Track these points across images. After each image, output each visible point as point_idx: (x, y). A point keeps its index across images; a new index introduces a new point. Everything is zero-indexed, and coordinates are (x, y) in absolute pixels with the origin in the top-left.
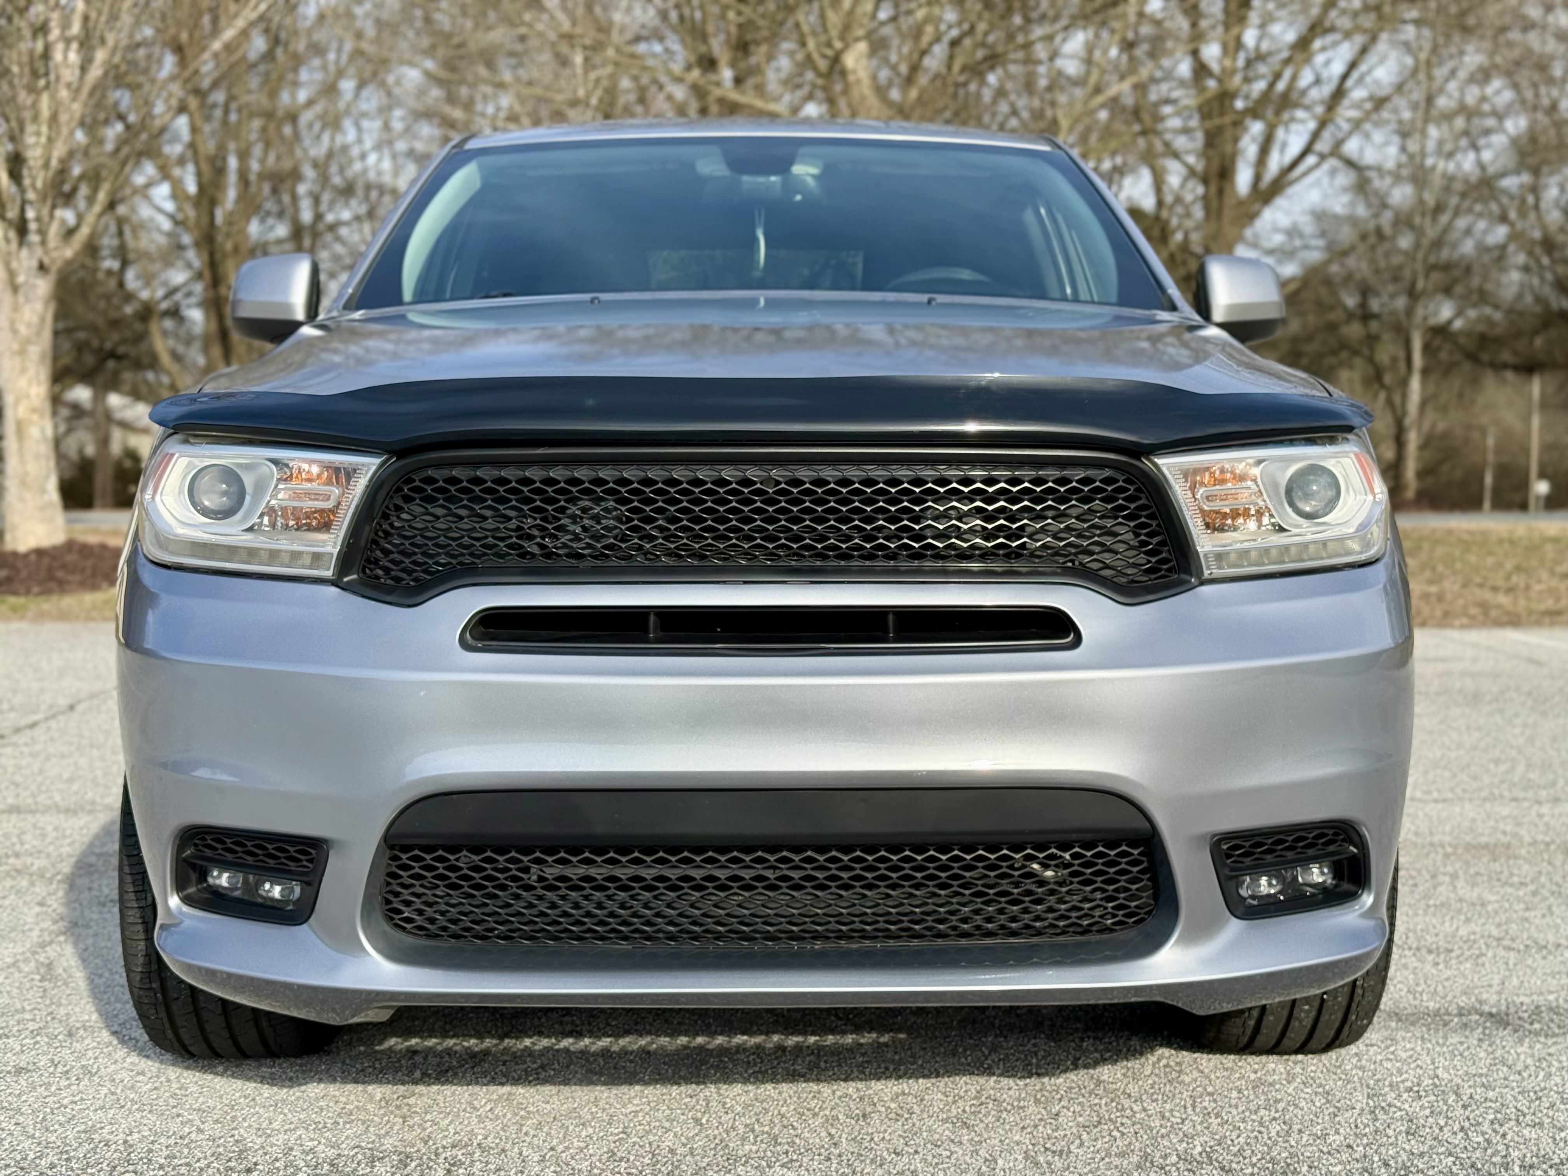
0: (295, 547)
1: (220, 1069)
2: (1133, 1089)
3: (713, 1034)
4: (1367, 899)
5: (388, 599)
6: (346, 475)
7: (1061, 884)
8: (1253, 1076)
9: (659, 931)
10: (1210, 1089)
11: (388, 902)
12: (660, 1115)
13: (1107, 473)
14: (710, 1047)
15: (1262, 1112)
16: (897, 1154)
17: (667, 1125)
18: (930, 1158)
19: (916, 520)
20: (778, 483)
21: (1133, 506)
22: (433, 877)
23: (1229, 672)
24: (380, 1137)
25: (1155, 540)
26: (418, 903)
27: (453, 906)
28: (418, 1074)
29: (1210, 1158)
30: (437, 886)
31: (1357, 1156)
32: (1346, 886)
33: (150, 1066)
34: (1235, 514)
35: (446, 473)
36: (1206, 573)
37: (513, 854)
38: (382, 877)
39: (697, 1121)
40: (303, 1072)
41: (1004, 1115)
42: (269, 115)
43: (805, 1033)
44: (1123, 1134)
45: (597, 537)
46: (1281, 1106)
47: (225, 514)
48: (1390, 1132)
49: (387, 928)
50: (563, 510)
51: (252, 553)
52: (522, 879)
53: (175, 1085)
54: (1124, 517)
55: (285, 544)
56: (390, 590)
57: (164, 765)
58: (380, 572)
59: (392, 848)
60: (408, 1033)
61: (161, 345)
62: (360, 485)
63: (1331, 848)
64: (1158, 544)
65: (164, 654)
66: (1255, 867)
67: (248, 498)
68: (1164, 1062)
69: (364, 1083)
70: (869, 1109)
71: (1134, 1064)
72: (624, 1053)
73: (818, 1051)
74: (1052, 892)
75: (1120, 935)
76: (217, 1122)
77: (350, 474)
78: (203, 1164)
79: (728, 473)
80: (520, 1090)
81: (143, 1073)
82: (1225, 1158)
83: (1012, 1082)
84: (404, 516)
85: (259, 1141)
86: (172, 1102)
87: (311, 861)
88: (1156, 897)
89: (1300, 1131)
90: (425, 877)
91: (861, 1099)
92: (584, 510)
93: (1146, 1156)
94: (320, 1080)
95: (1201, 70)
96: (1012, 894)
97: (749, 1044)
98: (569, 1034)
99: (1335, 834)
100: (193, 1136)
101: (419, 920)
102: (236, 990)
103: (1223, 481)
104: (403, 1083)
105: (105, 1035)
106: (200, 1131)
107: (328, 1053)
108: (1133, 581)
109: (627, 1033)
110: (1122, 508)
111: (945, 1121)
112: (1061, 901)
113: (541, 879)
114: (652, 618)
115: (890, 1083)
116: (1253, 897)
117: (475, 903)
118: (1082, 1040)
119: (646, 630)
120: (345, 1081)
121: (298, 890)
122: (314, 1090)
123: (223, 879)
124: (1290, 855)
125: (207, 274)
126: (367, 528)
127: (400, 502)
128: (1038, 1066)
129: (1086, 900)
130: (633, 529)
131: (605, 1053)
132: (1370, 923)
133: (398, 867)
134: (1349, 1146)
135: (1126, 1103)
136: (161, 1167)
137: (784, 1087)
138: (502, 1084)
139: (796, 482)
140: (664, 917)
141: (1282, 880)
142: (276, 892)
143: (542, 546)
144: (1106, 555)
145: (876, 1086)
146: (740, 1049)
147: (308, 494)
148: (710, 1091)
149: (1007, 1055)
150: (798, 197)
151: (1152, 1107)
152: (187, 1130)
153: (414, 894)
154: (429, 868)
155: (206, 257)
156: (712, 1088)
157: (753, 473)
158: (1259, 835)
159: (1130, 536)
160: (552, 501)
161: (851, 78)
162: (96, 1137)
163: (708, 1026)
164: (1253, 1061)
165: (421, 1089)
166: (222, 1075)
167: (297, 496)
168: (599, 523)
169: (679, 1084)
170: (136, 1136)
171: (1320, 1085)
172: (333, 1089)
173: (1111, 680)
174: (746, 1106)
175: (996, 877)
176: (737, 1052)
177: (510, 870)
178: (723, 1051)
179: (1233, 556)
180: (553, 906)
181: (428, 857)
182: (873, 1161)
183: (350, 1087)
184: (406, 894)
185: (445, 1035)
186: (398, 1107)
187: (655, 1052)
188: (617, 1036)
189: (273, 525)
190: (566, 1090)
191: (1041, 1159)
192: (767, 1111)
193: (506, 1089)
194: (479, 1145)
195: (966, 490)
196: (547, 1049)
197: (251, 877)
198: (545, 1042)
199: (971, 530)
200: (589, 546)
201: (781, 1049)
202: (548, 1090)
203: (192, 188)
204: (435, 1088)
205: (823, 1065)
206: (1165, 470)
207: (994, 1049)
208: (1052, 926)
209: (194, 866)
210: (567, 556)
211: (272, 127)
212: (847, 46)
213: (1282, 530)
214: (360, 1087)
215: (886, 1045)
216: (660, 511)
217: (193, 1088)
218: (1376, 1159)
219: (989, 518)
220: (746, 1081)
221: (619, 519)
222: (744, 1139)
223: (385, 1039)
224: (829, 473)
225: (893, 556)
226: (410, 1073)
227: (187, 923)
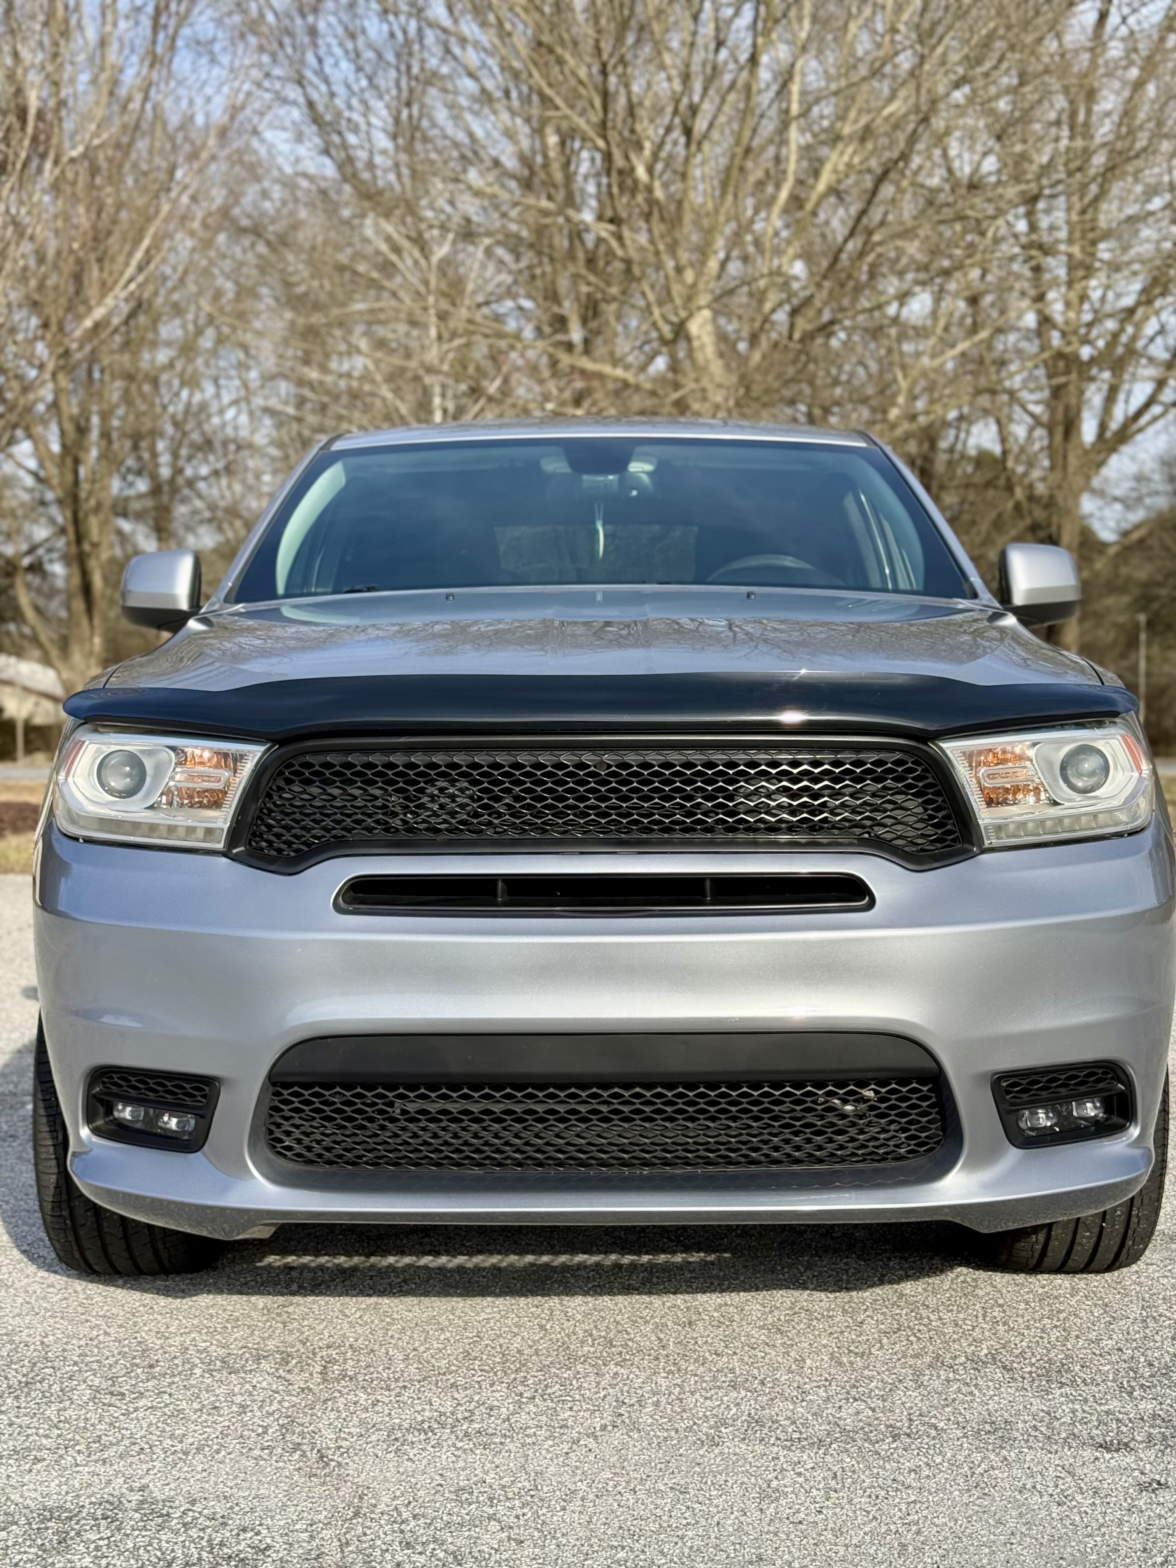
0: (190, 823)
1: (120, 1282)
2: (932, 1301)
3: (557, 1253)
4: (1135, 1131)
5: (271, 868)
6: (234, 761)
7: (861, 1117)
8: (1040, 1291)
9: (508, 1157)
10: (1001, 1301)
11: (271, 1132)
12: (509, 1322)
13: (898, 756)
14: (555, 1264)
15: (1046, 1321)
16: (718, 1355)
17: (516, 1330)
18: (746, 1358)
19: (730, 798)
20: (609, 766)
21: (920, 784)
22: (311, 1111)
23: (1005, 930)
24: (263, 1339)
25: (940, 815)
26: (297, 1134)
27: (327, 1136)
28: (295, 1287)
29: (994, 1359)
30: (314, 1119)
31: (1125, 1357)
32: (1116, 1119)
33: (58, 1280)
34: (1016, 790)
35: (321, 758)
36: (987, 843)
37: (380, 1090)
38: (266, 1109)
39: (542, 1327)
40: (194, 1285)
41: (815, 1323)
42: (130, 377)
43: (639, 1253)
44: (919, 1339)
45: (453, 814)
46: (1062, 1316)
47: (128, 793)
48: (1158, 1338)
49: (271, 1155)
50: (422, 791)
51: (153, 828)
52: (387, 1112)
53: (81, 1296)
54: (912, 794)
55: (182, 819)
56: (271, 860)
57: (76, 1013)
58: (264, 844)
59: (274, 1084)
60: (284, 1252)
61: (24, 599)
62: (247, 768)
63: (1101, 1085)
64: (943, 817)
65: (75, 915)
66: (1032, 1102)
67: (148, 780)
68: (962, 1278)
69: (247, 1294)
70: (694, 1318)
71: (935, 1280)
72: (478, 1269)
73: (650, 1268)
74: (853, 1124)
75: (912, 1162)
76: (121, 1326)
77: (238, 758)
78: (111, 1360)
79: (565, 758)
80: (386, 1301)
81: (53, 1286)
82: (1007, 1358)
83: (823, 1295)
84: (285, 795)
85: (159, 1342)
86: (80, 1309)
87: (204, 1096)
88: (943, 1128)
89: (1077, 1337)
90: (303, 1111)
91: (688, 1309)
92: (442, 790)
93: (938, 1357)
94: (209, 1292)
95: (1045, 321)
96: (816, 1126)
97: (589, 1263)
98: (429, 1253)
99: (1104, 1073)
100: (101, 1338)
101: (298, 1148)
102: (137, 1209)
103: (1004, 761)
104: (282, 1295)
105: (16, 1253)
106: (106, 1334)
107: (215, 1269)
108: (923, 850)
109: (480, 1252)
110: (910, 786)
111: (761, 1328)
112: (862, 1132)
113: (404, 1112)
114: (500, 884)
115: (714, 1296)
116: (1032, 1129)
117: (348, 1132)
118: (890, 1259)
119: (495, 895)
120: (231, 1292)
121: (193, 1122)
122: (204, 1300)
123: (126, 1113)
124: (1063, 1091)
125: (71, 530)
126: (253, 807)
127: (282, 783)
128: (848, 1282)
129: (884, 1131)
130: (484, 807)
131: (461, 1269)
132: (1137, 1152)
133: (280, 1101)
134: (1120, 1349)
135: (924, 1313)
136: (75, 1363)
137: (620, 1299)
138: (370, 1295)
139: (625, 766)
140: (511, 1145)
141: (1058, 1114)
142: (173, 1123)
143: (405, 822)
144: (899, 827)
145: (701, 1298)
146: (581, 1266)
147: (202, 777)
148: (554, 1302)
149: (820, 1273)
150: (634, 493)
151: (947, 1317)
152: (95, 1333)
153: (294, 1125)
154: (307, 1103)
155: (69, 514)
156: (556, 1299)
157: (587, 757)
158: (1036, 1074)
159: (920, 810)
160: (413, 783)
161: (696, 344)
162: (16, 1338)
163: (553, 1246)
164: (1044, 1278)
165: (297, 1299)
166: (122, 1287)
167: (191, 778)
168: (454, 801)
169: (526, 1296)
170: (51, 1338)
171: (1101, 1298)
172: (221, 1299)
173: (901, 938)
174: (586, 1315)
175: (802, 1110)
176: (579, 1269)
177: (377, 1104)
178: (565, 1268)
179: (1012, 827)
180: (415, 1136)
181: (306, 1093)
182: (696, 1361)
183: (235, 1297)
184: (286, 1126)
185: (317, 1254)
186: (279, 1315)
187: (506, 1268)
188: (471, 1254)
189: (170, 804)
190: (426, 1301)
191: (845, 1360)
192: (604, 1318)
193: (373, 1300)
194: (351, 1346)
195: (774, 771)
196: (409, 1266)
197: (151, 1111)
198: (407, 1260)
199: (779, 806)
200: (445, 821)
201: (618, 1266)
202: (410, 1300)
203: (56, 447)
204: (310, 1299)
205: (655, 1280)
206: (948, 752)
207: (809, 1267)
208: (854, 1155)
209: (102, 1102)
210: (426, 830)
211: (134, 387)
212: (691, 315)
213: (1056, 803)
214: (245, 1298)
215: (712, 1263)
216: (507, 791)
217: (98, 1298)
218: (1142, 1359)
219: (794, 796)
220: (586, 1293)
221: (471, 797)
222: (582, 1342)
223: (264, 1256)
224: (653, 757)
225: (710, 830)
226: (288, 1286)
227: (96, 1152)
